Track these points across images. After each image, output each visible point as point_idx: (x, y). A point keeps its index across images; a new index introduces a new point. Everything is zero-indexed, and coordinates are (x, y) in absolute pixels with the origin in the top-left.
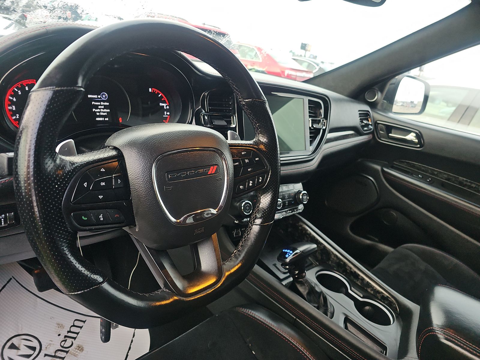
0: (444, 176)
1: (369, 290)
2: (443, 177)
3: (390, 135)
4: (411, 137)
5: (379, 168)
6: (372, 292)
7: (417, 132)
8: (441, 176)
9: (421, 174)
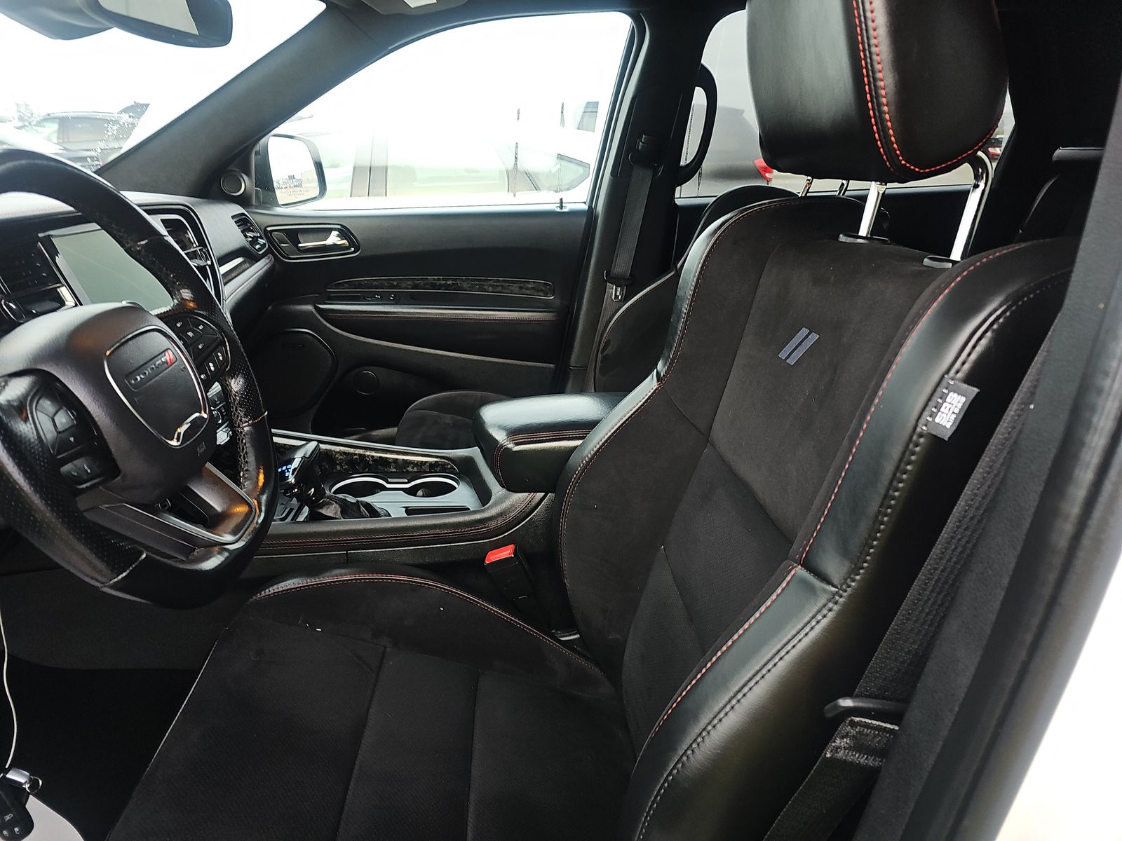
0: (409, 283)
1: (410, 469)
2: (408, 285)
3: (300, 245)
4: (333, 239)
5: (310, 308)
6: (415, 469)
7: (339, 227)
8: (404, 285)
9: (378, 293)
